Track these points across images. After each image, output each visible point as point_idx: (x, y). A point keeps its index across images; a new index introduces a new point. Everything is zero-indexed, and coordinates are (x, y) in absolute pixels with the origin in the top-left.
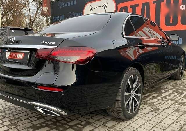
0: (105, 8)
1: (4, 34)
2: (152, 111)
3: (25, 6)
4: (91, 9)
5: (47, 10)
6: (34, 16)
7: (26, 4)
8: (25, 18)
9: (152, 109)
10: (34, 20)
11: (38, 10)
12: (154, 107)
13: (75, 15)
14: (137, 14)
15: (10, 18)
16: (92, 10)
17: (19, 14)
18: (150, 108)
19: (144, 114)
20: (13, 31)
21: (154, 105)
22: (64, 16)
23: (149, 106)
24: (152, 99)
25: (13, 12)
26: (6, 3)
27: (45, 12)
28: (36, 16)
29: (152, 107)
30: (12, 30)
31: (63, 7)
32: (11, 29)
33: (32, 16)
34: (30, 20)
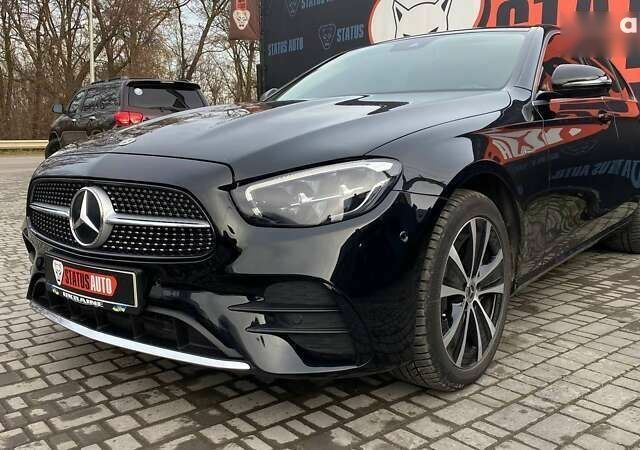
0: (444, 7)
1: (107, 104)
2: (620, 329)
3: (168, 14)
4: (397, 10)
5: (247, 22)
6: (197, 47)
7: (170, 9)
8: (167, 55)
9: (622, 325)
10: (195, 63)
11: (208, 26)
12: (628, 320)
13: (341, 34)
14: (558, 25)
15: (118, 55)
16: (400, 15)
17: (148, 40)
18: (616, 323)
19: (594, 337)
20: (138, 91)
21: (629, 315)
22: (302, 39)
23: (609, 316)
24: (616, 299)
25: (128, 34)
26: (109, 6)
27: (242, 28)
28: (201, 48)
29: (619, 318)
30: (135, 87)
31: (299, 8)
32: (133, 85)
33: (187, 47)
34: (183, 63)
